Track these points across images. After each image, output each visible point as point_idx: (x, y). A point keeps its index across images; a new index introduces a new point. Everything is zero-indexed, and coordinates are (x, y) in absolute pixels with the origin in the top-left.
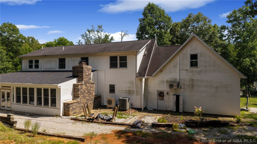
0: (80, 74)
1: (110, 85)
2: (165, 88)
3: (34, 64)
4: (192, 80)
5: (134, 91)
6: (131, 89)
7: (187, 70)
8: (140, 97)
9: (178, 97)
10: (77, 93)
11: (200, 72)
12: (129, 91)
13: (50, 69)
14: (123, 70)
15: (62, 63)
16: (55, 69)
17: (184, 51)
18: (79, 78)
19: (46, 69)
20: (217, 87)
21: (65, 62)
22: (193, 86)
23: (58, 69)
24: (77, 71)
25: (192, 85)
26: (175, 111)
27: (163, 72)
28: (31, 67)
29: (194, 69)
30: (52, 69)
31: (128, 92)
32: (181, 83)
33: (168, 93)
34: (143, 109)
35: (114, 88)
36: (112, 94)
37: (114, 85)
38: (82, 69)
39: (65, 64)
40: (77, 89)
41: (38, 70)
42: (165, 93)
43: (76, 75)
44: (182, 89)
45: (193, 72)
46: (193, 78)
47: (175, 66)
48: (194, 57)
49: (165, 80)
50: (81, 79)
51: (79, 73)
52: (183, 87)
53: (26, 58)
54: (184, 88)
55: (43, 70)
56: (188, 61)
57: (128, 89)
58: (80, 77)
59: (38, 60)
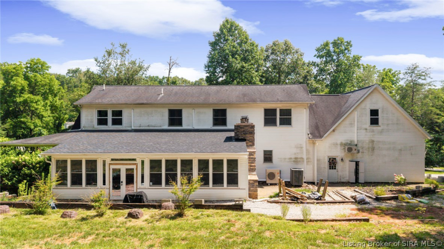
0: (248, 137)
1: (265, 151)
2: (338, 153)
3: (111, 117)
4: (373, 142)
5: (302, 158)
6: (299, 156)
7: (366, 129)
8: (311, 166)
9: (357, 164)
10: (253, 164)
11: (382, 132)
12: (296, 158)
13: (149, 126)
14: (285, 129)
15: (175, 117)
16: (160, 127)
17: (363, 105)
18: (248, 142)
19: (140, 127)
20: (401, 150)
21: (181, 115)
22: (373, 149)
23: (166, 127)
24: (244, 131)
25: (372, 147)
26: (354, 182)
27: (336, 132)
28: (103, 122)
29: (375, 128)
30: (155, 127)
31: (294, 160)
32: (360, 145)
33: (342, 160)
34: (316, 183)
35: (271, 155)
36: (268, 165)
37: (271, 152)
38: (253, 129)
39: (181, 119)
40: (253, 158)
41: (121, 129)
42: (338, 160)
43: (242, 138)
44: (360, 154)
45: (373, 131)
46: (373, 139)
47: (352, 125)
48: (374, 113)
49: (339, 142)
50: (251, 144)
51: (247, 135)
52: (361, 151)
53: (90, 106)
54: (363, 152)
55: (133, 128)
56: (368, 118)
57: (293, 156)
58: (248, 140)
59: (121, 111)
